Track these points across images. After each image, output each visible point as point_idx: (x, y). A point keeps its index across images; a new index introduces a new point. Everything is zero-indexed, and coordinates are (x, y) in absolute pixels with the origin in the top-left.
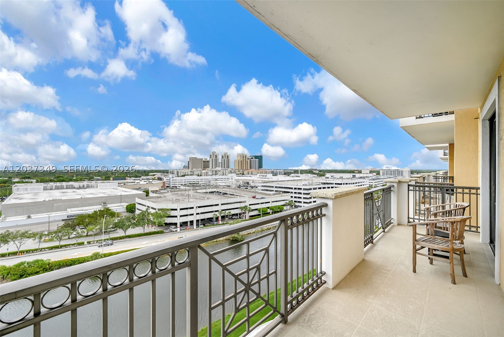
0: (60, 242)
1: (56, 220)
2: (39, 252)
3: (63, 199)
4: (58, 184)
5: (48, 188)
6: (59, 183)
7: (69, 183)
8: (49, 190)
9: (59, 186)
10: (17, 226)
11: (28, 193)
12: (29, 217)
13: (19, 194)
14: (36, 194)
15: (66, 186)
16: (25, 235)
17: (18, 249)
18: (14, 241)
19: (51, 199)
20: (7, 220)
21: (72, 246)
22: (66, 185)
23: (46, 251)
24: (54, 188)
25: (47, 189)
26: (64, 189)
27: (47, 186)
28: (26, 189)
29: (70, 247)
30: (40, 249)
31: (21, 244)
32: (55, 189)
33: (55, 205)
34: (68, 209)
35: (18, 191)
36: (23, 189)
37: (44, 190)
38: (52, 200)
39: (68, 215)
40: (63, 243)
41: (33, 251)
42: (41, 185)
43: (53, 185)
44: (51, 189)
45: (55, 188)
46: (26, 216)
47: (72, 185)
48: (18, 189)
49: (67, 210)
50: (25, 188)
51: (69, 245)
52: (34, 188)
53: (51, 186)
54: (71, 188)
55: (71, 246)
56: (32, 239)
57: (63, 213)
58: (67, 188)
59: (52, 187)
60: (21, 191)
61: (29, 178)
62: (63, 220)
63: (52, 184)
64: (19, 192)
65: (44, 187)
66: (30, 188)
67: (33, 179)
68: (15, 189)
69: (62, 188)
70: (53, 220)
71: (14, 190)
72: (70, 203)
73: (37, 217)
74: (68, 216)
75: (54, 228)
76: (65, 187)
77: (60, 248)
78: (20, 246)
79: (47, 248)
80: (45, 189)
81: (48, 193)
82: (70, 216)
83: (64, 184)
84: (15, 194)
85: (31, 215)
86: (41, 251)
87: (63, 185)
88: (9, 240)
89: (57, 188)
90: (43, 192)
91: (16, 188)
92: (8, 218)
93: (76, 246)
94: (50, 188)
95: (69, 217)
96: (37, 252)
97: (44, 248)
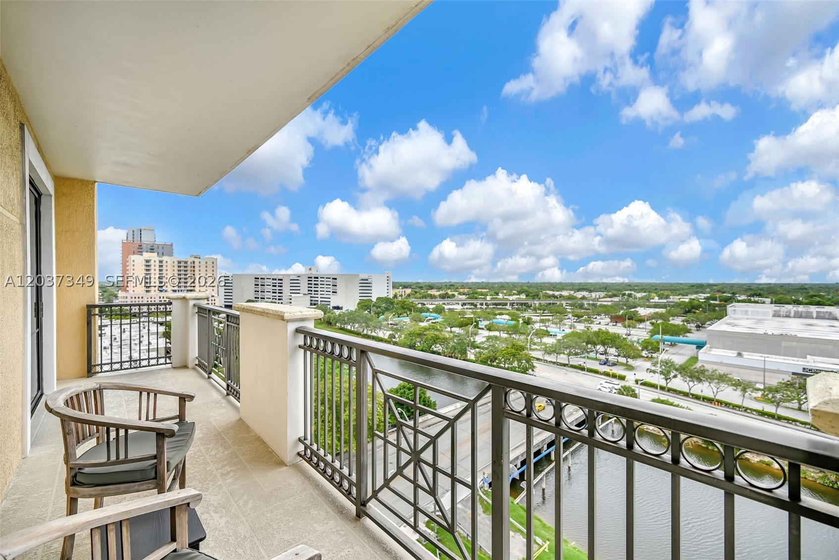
0: (777, 408)
1: (781, 369)
2: (742, 411)
3: (799, 336)
4: (801, 308)
5: (782, 313)
6: (804, 307)
7: (824, 308)
8: (783, 317)
9: (802, 312)
10: (721, 364)
11: (748, 319)
12: (740, 355)
13: (736, 319)
14: (760, 321)
15: (817, 314)
16: (722, 379)
17: (715, 396)
18: (710, 383)
19: (777, 332)
20: (712, 353)
21: (801, 425)
22: (817, 312)
23: (753, 414)
24: (792, 315)
25: (779, 316)
26: (813, 318)
27: (780, 310)
28: (746, 312)
29: (796, 425)
30: (744, 407)
31: (718, 390)
32: (795, 317)
33: (784, 344)
34: (808, 356)
35: (734, 314)
36: (741, 311)
37: (774, 316)
38: (778, 335)
39: (804, 367)
40: (782, 412)
41: (733, 406)
42: (770, 308)
43: (790, 310)
44: (788, 316)
45: (794, 315)
46: (736, 352)
47: (830, 313)
48: (735, 310)
49: (806, 358)
50: (744, 311)
51: (795, 421)
52: (758, 312)
53: (787, 310)
54: (828, 319)
55: (798, 423)
56: (733, 387)
57: (798, 361)
58: (817, 318)
59: (790, 312)
60: (738, 314)
61: (760, 295)
62: (794, 374)
63: (790, 307)
64: (735, 316)
65: (775, 311)
66: (752, 311)
67: (766, 297)
68: (731, 310)
69: (808, 316)
70: (776, 369)
71: (730, 312)
72: (813, 346)
73: (752, 358)
74: (804, 369)
75: (773, 381)
76: (815, 315)
77: (776, 419)
78: (717, 392)
79: (755, 411)
80: (776, 315)
81: (780, 322)
82: (809, 370)
83: (814, 309)
84: (730, 317)
85: (744, 353)
86: (745, 411)
87: (811, 310)
88: (704, 379)
89: (799, 315)
90: (771, 320)
91: (733, 308)
92: (714, 350)
93: (808, 428)
94: (785, 313)
95: (807, 372)
96: (739, 411)
97: (750, 409)
